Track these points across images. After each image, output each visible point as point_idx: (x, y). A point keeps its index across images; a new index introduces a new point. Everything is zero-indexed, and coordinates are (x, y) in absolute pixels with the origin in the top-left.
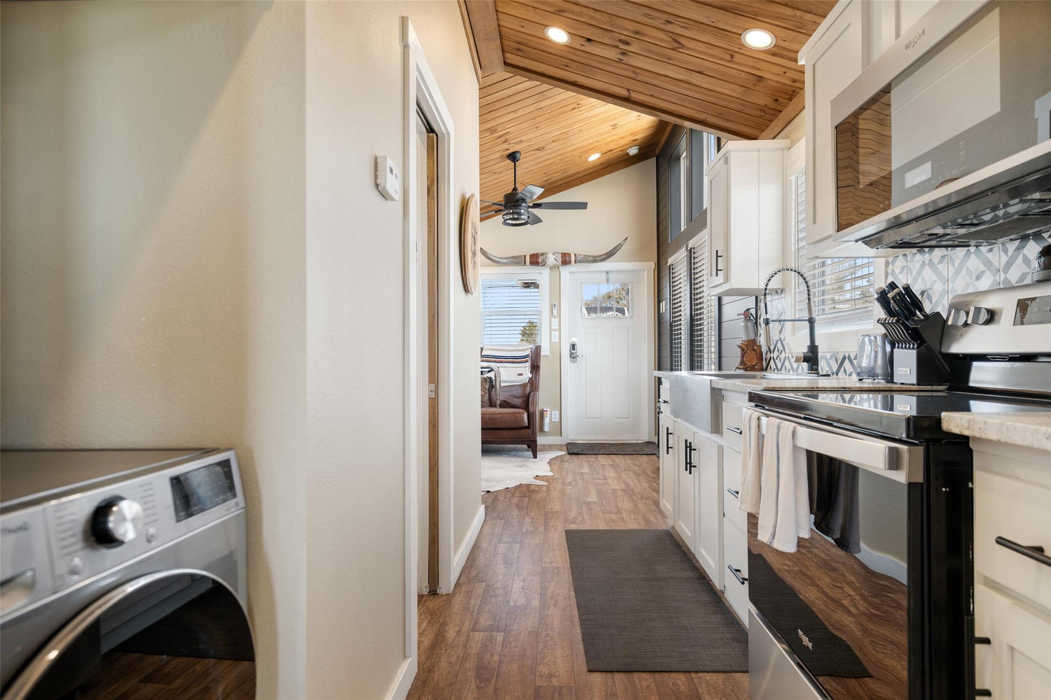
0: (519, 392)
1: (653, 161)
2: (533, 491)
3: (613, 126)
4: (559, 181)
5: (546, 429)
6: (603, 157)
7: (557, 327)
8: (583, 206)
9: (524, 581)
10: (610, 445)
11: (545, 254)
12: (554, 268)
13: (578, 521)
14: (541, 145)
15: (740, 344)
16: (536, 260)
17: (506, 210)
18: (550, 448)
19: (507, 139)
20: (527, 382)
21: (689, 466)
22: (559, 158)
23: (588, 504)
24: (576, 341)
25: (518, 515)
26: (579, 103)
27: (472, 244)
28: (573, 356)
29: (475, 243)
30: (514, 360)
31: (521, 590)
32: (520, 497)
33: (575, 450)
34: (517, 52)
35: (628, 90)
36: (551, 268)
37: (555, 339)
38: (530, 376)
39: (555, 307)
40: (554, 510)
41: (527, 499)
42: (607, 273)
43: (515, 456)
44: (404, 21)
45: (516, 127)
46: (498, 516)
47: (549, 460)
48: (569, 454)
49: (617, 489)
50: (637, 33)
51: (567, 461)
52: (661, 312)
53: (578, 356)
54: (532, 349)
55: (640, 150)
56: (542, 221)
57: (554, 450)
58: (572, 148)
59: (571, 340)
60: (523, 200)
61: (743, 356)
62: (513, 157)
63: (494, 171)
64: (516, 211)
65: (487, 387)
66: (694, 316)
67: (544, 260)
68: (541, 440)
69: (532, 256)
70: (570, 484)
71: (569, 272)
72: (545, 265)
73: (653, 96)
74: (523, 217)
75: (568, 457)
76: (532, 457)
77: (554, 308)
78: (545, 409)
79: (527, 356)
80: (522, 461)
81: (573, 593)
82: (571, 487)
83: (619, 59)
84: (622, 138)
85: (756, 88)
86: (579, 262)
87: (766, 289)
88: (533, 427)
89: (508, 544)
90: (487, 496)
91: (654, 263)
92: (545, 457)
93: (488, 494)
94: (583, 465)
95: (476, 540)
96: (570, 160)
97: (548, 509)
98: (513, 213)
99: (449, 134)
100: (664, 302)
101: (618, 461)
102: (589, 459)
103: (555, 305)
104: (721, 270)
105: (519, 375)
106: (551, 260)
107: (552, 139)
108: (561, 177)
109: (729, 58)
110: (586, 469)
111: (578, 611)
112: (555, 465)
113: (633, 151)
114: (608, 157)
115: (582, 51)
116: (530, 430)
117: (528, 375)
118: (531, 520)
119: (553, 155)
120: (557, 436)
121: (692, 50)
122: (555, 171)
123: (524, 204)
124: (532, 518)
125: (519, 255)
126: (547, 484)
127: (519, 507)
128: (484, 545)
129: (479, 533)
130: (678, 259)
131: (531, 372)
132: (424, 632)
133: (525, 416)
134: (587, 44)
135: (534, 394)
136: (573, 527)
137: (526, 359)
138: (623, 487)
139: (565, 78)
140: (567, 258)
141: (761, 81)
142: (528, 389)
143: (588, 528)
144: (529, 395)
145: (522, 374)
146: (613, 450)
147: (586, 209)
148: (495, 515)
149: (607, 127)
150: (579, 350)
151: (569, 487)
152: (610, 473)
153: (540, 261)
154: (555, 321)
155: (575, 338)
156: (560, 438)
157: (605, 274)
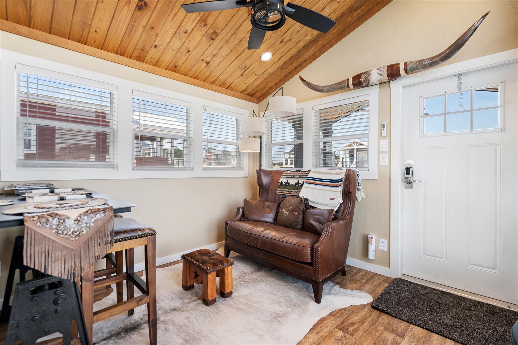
0: (324, 218)
5: (371, 256)
7: (387, 149)
11: (369, 72)
12: (382, 84)
16: (358, 82)
20: (334, 209)
24: (413, 163)
28: (408, 182)
30: (330, 183)
37: (384, 162)
39: (384, 127)
42: (459, 76)
47: (326, 315)
48: (372, 307)
53: (415, 181)
54: (345, 173)
59: (405, 163)
67: (366, 78)
71: (404, 87)
72: (369, 83)
77: (382, 129)
78: (369, 236)
79: (340, 180)
86: (412, 71)
92: (329, 305)
103: (384, 125)
106: (375, 77)
116: (312, 268)
117: (339, 200)
120: (386, 267)
125: (342, 80)
131: (343, 198)
133: (308, 251)
137: (340, 183)
140: (395, 70)
142: (332, 216)
145: (333, 199)
150: (416, 175)
153: (362, 80)
154: (384, 144)
155: (411, 161)
156: (388, 269)
157: (456, 79)
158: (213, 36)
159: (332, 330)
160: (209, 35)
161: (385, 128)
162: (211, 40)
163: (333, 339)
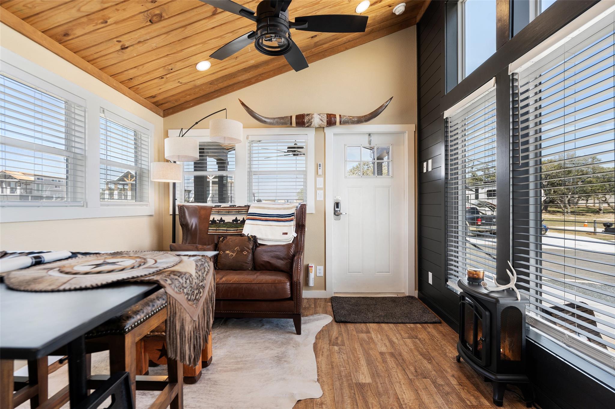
0: (282, 253)
1: (413, 30)
5: (311, 283)
7: (322, 186)
11: (311, 115)
12: (320, 128)
16: (301, 121)
18: (315, 305)
20: (291, 242)
24: (340, 199)
28: (337, 214)
30: (280, 218)
33: (341, 313)
36: (316, 129)
37: (320, 198)
38: (295, 235)
39: (320, 166)
42: (369, 135)
47: (314, 340)
48: (336, 322)
52: (425, 171)
53: (342, 214)
54: (297, 207)
56: (306, 69)
57: (319, 311)
59: (335, 199)
65: (251, 247)
67: (309, 120)
71: (334, 134)
72: (310, 125)
75: (336, 328)
76: (295, 333)
77: (319, 168)
78: (310, 265)
79: (292, 215)
80: (282, 344)
86: (344, 123)
88: (297, 298)
91: (415, 125)
92: (309, 332)
94: (357, 353)
100: (430, 161)
102: (360, 335)
103: (320, 164)
105: (284, 234)
106: (317, 121)
110: (364, 371)
112: (323, 353)
113: (400, 9)
116: (292, 302)
117: (292, 234)
125: (285, 116)
131: (296, 232)
133: (288, 285)
135: (299, 254)
137: (291, 217)
140: (333, 119)
142: (292, 250)
144: (294, 256)
145: (286, 234)
150: (343, 208)
153: (305, 121)
154: (320, 180)
155: (339, 197)
156: (324, 291)
157: (367, 136)
158: (155, 19)
159: (329, 349)
160: (150, 15)
161: (321, 168)
162: (149, 22)
163: (336, 354)
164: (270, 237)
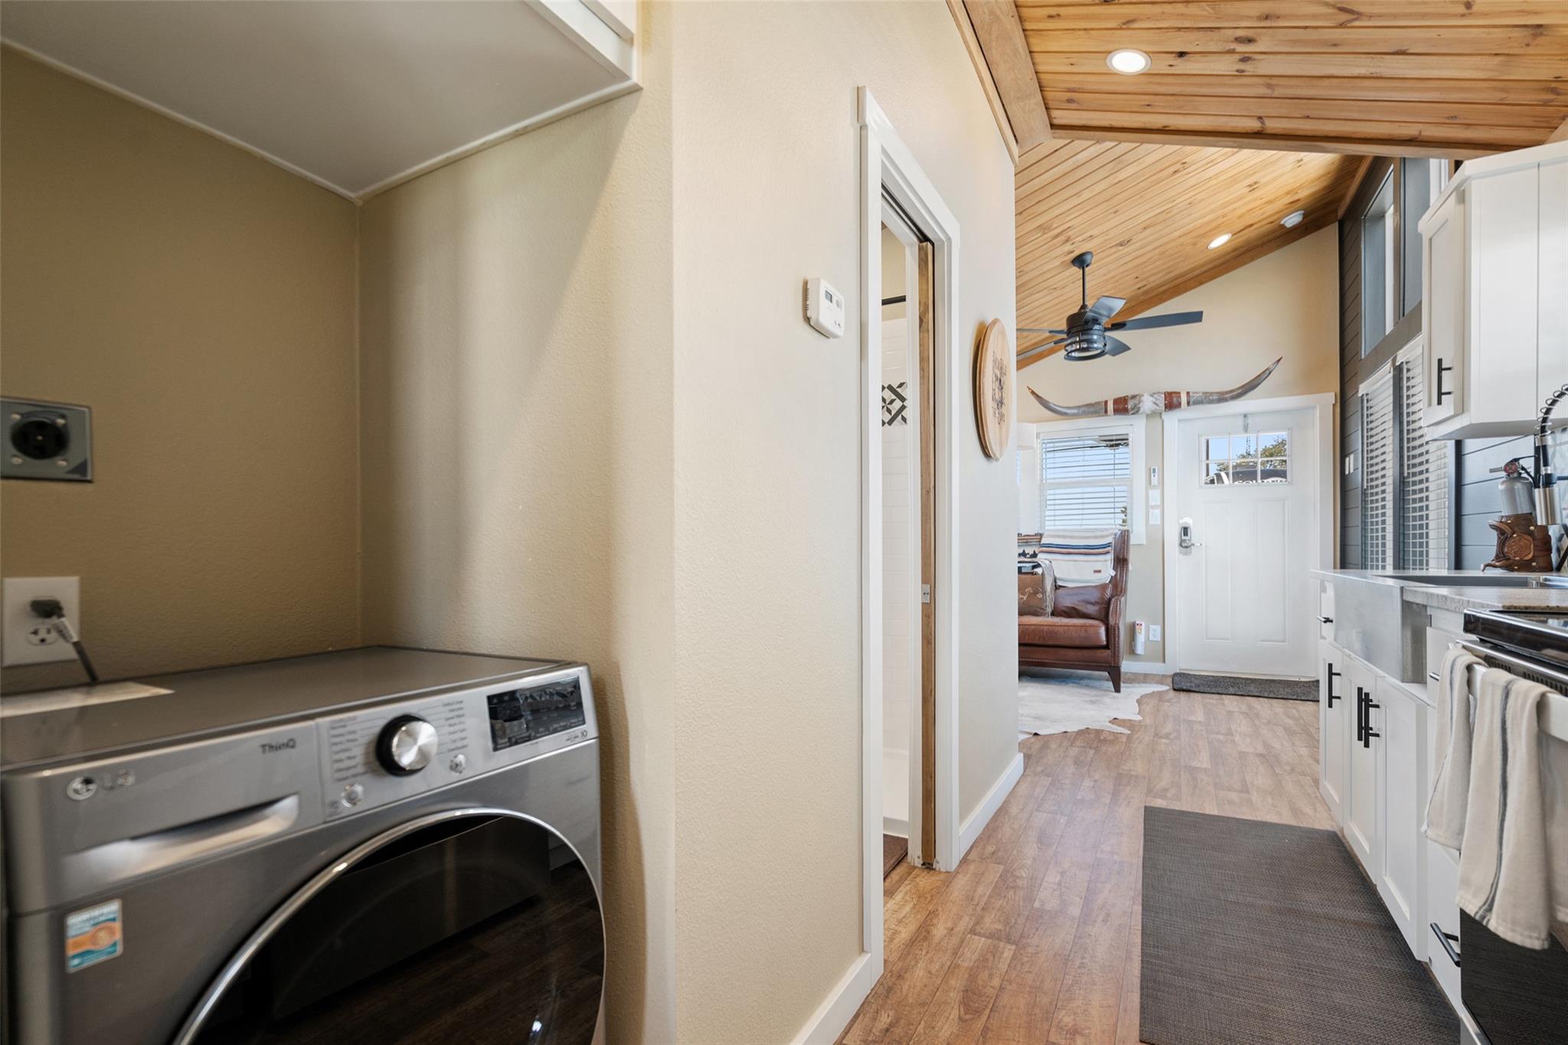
0: (1095, 596)
1: (1332, 231)
2: (1105, 740)
3: (1250, 186)
4: (1161, 287)
5: (1140, 649)
6: (1235, 239)
7: (1158, 503)
8: (1196, 317)
9: (1063, 873)
10: (1248, 682)
11: (1138, 397)
12: (1153, 415)
13: (1169, 795)
14: (1126, 237)
15: (1494, 523)
16: (1122, 406)
17: (1070, 338)
18: (1145, 678)
19: (1069, 237)
20: (1107, 582)
21: (1365, 733)
22: (1157, 251)
23: (1192, 770)
24: (1190, 521)
25: (1073, 774)
26: (1184, 161)
27: (994, 390)
28: (1185, 545)
29: (1002, 388)
30: (1089, 550)
31: (1055, 887)
32: (1082, 747)
33: (1184, 684)
34: (1068, 104)
35: (1260, 118)
36: (1148, 416)
37: (1155, 520)
38: (1113, 573)
39: (1154, 473)
40: (1133, 773)
41: (1092, 752)
42: (1245, 416)
43: (1087, 686)
44: (859, 93)
45: (1080, 218)
46: (1043, 771)
47: (1139, 697)
48: (1175, 690)
49: (1248, 753)
50: (1267, 17)
51: (1169, 701)
52: (1347, 473)
53: (1194, 545)
54: (1116, 535)
55: (1305, 216)
56: (1129, 349)
57: (1150, 683)
58: (1178, 233)
59: (1181, 521)
60: (1096, 321)
61: (1502, 544)
62: (1080, 261)
63: (1054, 286)
64: (1085, 337)
66: (1408, 477)
67: (1135, 406)
68: (1127, 666)
69: (1116, 401)
70: (1167, 736)
71: (1179, 421)
72: (1137, 412)
73: (1308, 117)
74: (1095, 345)
75: (1172, 694)
76: (1113, 690)
77: (1152, 475)
78: (1137, 622)
79: (1109, 545)
80: (1096, 696)
81: (1138, 908)
82: (1167, 741)
83: (1237, 71)
84: (1270, 202)
85: (1531, 50)
86: (1195, 404)
87: (1545, 420)
88: (1115, 647)
89: (1050, 815)
90: (1033, 740)
91: (1333, 394)
92: (1131, 693)
93: (1035, 737)
94: (1196, 706)
95: (1005, 802)
96: (1176, 253)
97: (1123, 770)
98: (1080, 342)
99: (949, 239)
100: (1352, 456)
101: (1259, 707)
102: (1206, 700)
103: (1154, 470)
104: (1449, 393)
105: (1095, 572)
106: (1147, 404)
107: (1143, 225)
108: (1163, 280)
109: (1462, 9)
110: (1199, 716)
111: (1142, 939)
112: (1148, 704)
113: (1293, 220)
114: (1247, 236)
115: (1173, 75)
116: (1109, 652)
117: (1108, 572)
118: (1093, 783)
119: (1148, 248)
120: (1159, 662)
121: (1380, 16)
122: (1153, 272)
123: (1097, 327)
124: (1095, 781)
125: (1096, 400)
126: (1129, 732)
127: (1077, 762)
128: (1014, 810)
129: (1011, 793)
130: (1376, 387)
131: (1115, 568)
132: (904, 920)
133: (1102, 630)
134: (1179, 61)
135: (1117, 599)
136: (1159, 803)
137: (1107, 549)
138: (1260, 749)
139: (1148, 126)
140: (1175, 399)
141: (1541, 34)
142: (1109, 592)
143: (1184, 809)
144: (1110, 600)
145: (1100, 571)
146: (1253, 689)
147: (1201, 321)
148: (1039, 769)
149: (1241, 188)
150: (1195, 536)
151: (1164, 741)
152: (1241, 726)
153: (1129, 407)
154: (1155, 494)
155: (1188, 518)
156: (1162, 664)
157: (1240, 418)
161: (1156, 474)
164: (1075, 577)
